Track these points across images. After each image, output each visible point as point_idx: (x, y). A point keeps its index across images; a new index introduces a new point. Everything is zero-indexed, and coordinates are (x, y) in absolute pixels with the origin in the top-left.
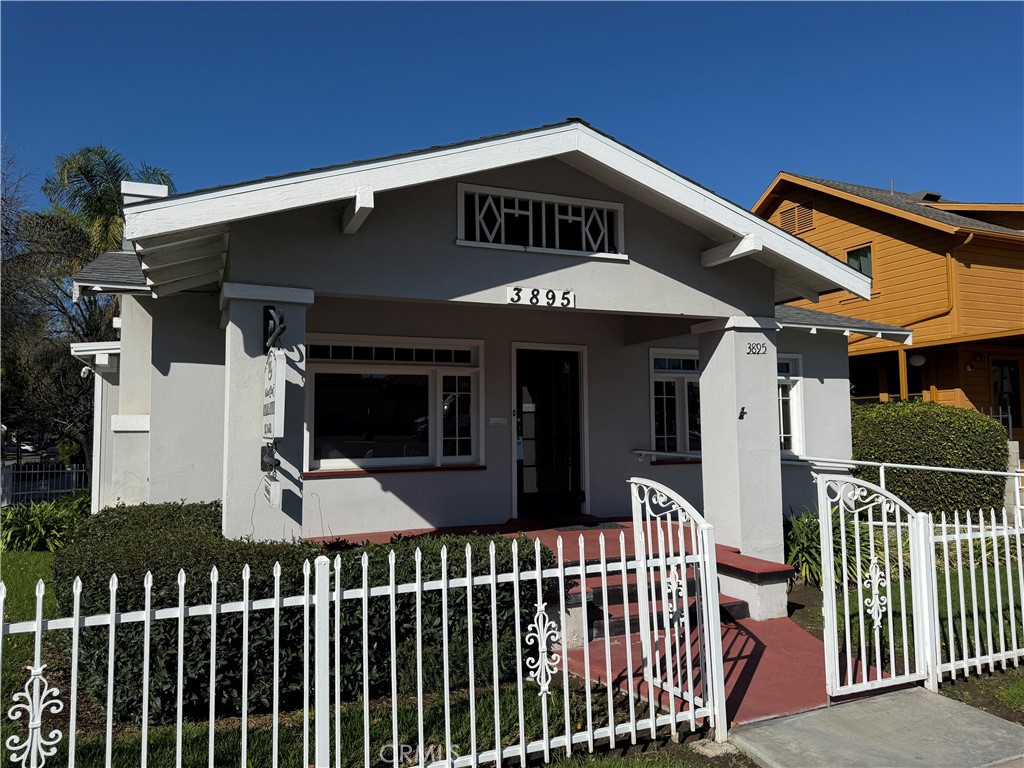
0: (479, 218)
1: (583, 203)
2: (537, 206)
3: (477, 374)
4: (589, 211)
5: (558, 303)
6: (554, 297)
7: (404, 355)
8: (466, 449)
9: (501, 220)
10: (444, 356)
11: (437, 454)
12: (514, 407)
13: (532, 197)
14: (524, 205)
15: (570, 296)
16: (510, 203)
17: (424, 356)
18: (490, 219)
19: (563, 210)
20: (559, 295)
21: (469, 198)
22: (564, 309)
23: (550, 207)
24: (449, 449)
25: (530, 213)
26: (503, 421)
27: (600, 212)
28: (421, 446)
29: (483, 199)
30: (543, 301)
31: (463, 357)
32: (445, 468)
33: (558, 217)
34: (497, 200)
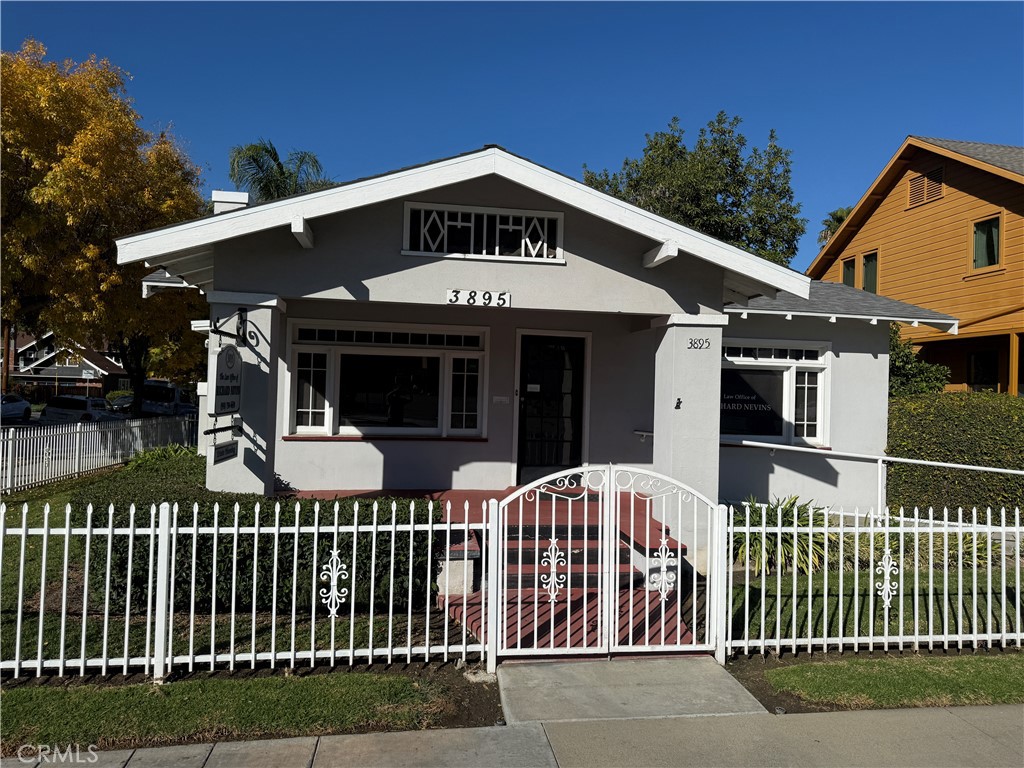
0: (424, 231)
1: (524, 214)
2: (479, 218)
3: (484, 357)
4: (529, 220)
5: (494, 303)
6: (490, 298)
7: (419, 339)
8: (472, 422)
9: (444, 232)
10: (454, 341)
11: (445, 426)
12: (517, 386)
13: (474, 210)
14: (466, 217)
15: (506, 297)
16: (453, 216)
17: (436, 340)
18: (434, 231)
19: (504, 220)
20: (495, 297)
21: (415, 214)
22: (500, 309)
23: (492, 219)
24: (456, 422)
25: (472, 225)
26: (505, 400)
27: (541, 221)
28: (432, 419)
29: (428, 213)
30: (479, 302)
31: (473, 342)
32: (450, 439)
33: (499, 227)
34: (441, 214)
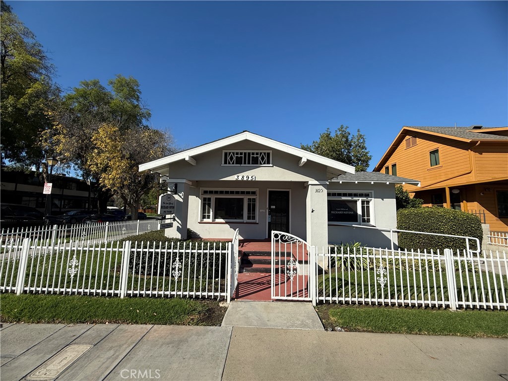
0: (228, 158)
1: (259, 151)
2: (245, 153)
3: (257, 197)
4: (261, 153)
5: (250, 179)
6: (248, 178)
7: (237, 193)
8: (254, 218)
9: (235, 158)
10: (248, 193)
11: (245, 219)
12: (268, 207)
13: (243, 151)
14: (241, 154)
15: (254, 177)
16: (237, 154)
17: (243, 193)
18: (231, 158)
19: (253, 154)
21: (226, 154)
22: (252, 181)
23: (249, 154)
24: (249, 218)
25: (243, 156)
26: (264, 211)
27: (265, 153)
28: (241, 216)
29: (230, 153)
30: (245, 179)
32: (246, 223)
33: (251, 156)
34: (233, 153)
